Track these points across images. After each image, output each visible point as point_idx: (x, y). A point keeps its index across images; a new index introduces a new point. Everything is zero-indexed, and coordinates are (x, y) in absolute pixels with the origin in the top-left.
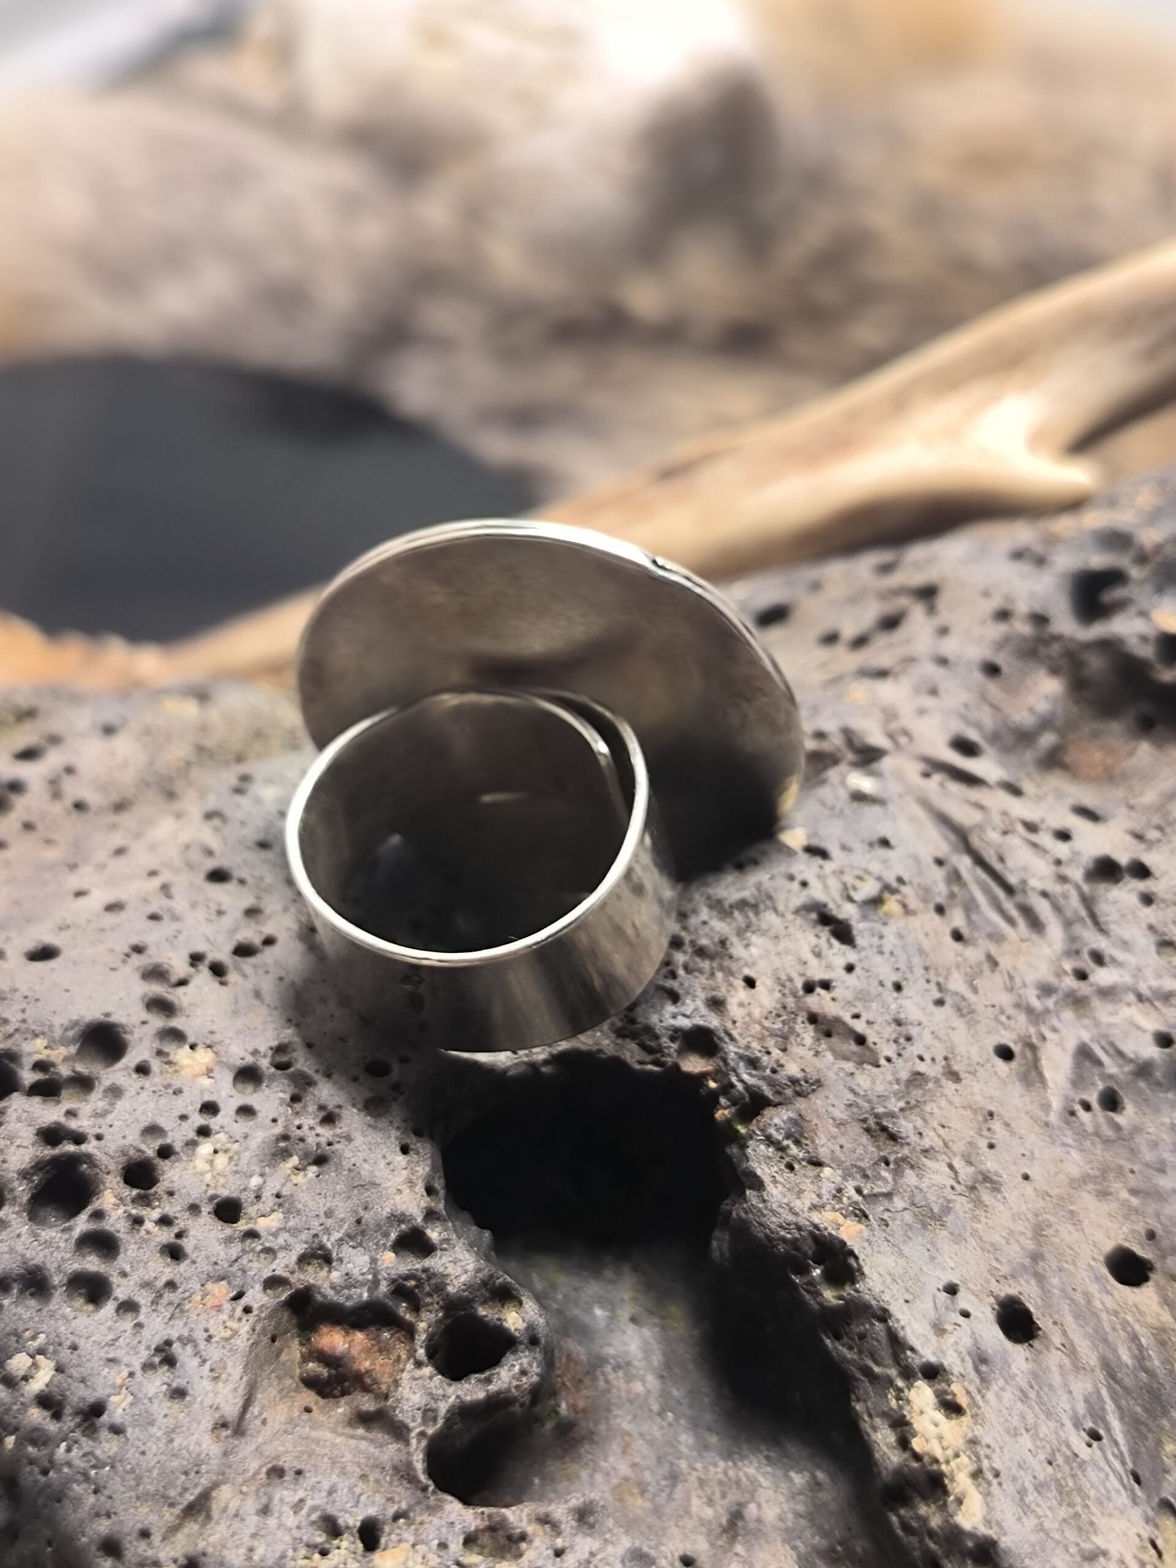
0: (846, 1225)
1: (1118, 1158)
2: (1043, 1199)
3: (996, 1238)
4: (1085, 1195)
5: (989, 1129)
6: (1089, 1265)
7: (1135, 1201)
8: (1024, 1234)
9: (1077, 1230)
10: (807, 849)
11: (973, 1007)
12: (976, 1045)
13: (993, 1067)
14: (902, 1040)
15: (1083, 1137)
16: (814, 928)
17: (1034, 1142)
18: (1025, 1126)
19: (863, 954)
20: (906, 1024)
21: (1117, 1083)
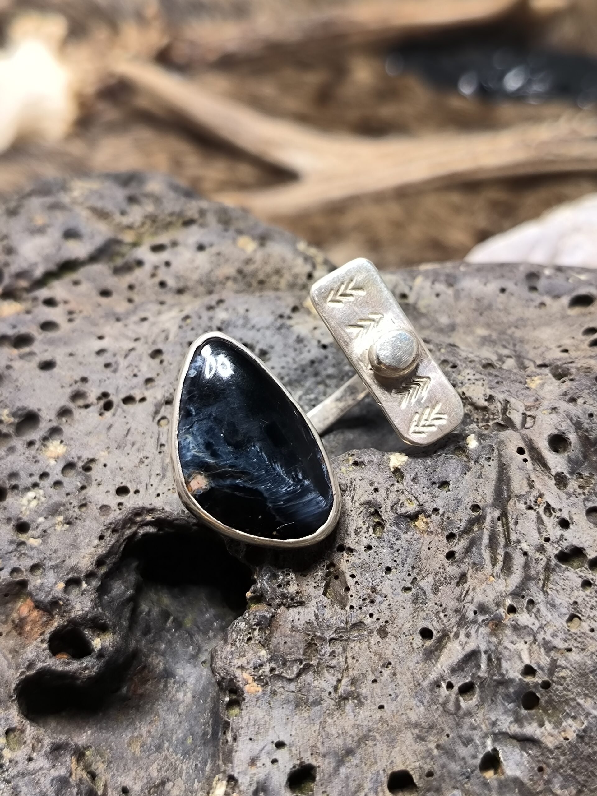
0: (251, 685)
1: (446, 723)
2: (382, 724)
3: (333, 731)
4: (409, 734)
5: (381, 672)
6: (378, 772)
7: (436, 752)
8: (353, 737)
9: (387, 751)
10: (397, 470)
11: (427, 601)
12: (411, 623)
13: (413, 639)
14: (368, 601)
15: (435, 703)
16: (368, 517)
17: (403, 692)
18: (405, 680)
19: (381, 544)
20: (377, 593)
21: (481, 683)
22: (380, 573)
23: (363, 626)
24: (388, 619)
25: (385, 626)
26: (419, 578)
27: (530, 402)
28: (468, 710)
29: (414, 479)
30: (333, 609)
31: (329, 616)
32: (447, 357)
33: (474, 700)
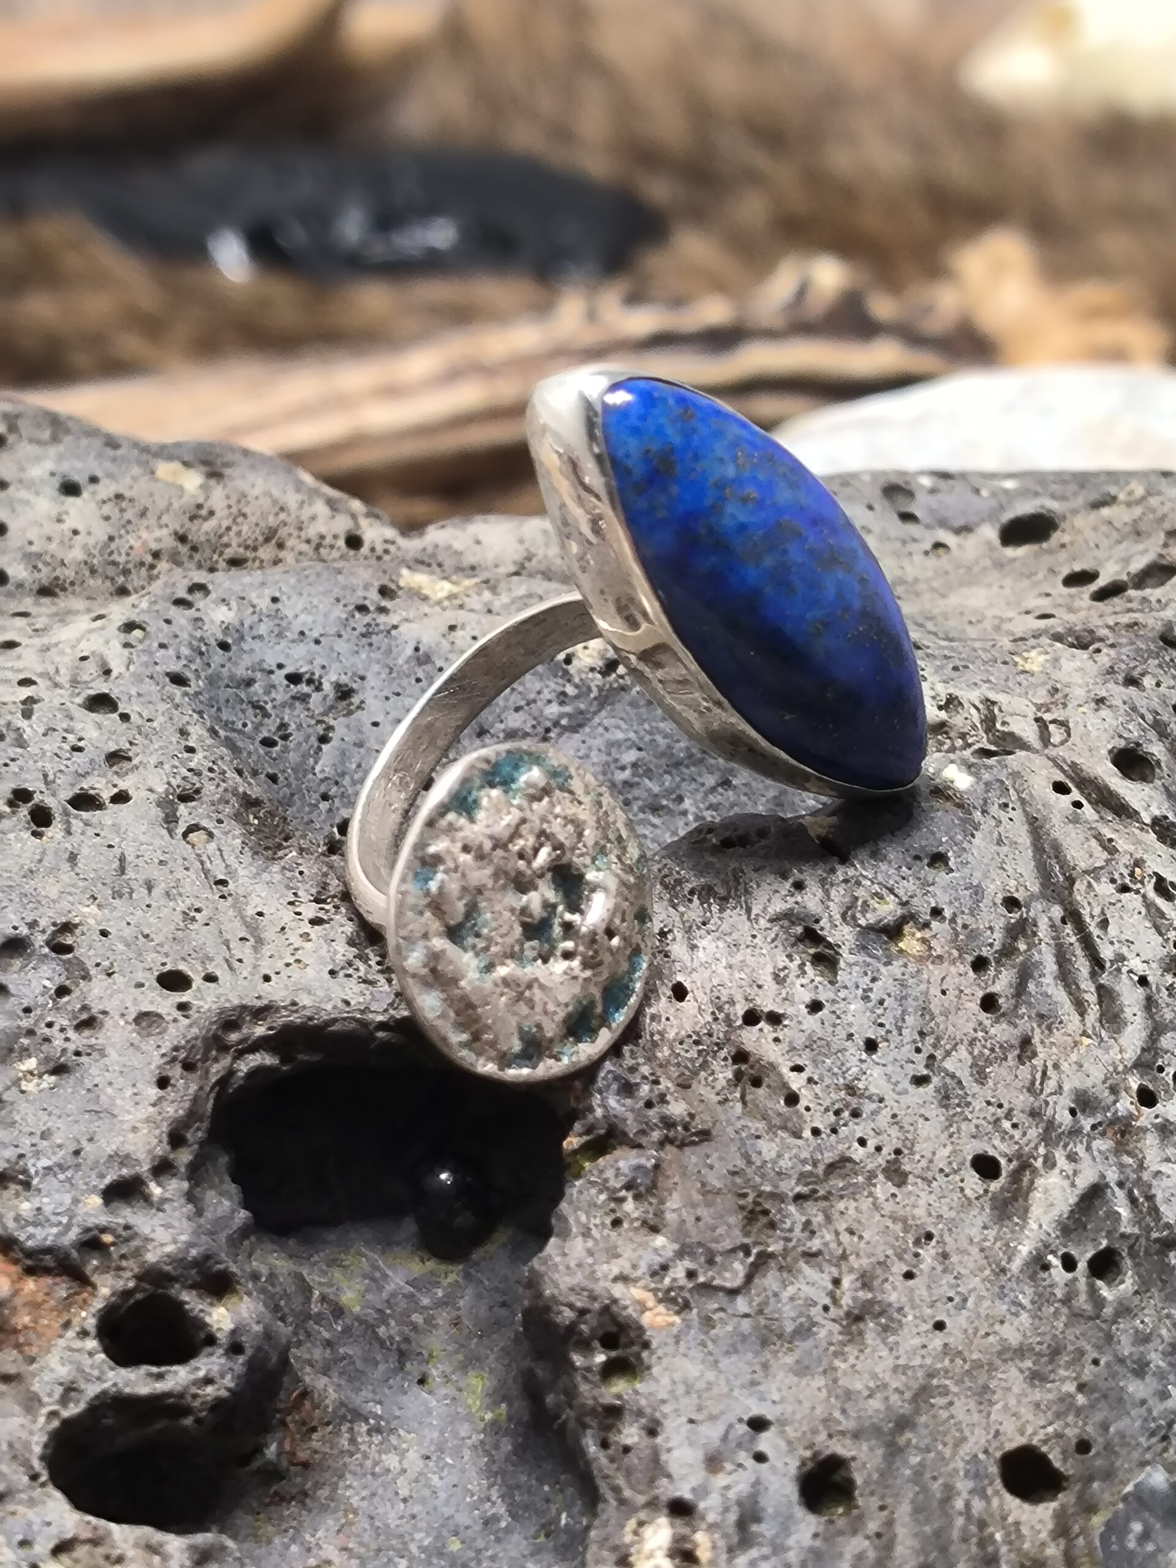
0: (654, 1312)
1: (1084, 1338)
2: (952, 1360)
3: (856, 1384)
4: (1014, 1372)
5: (917, 1255)
6: (975, 1456)
7: (1081, 1400)
8: (901, 1393)
11: (969, 1099)
12: (949, 1148)
13: (962, 1181)
14: (846, 1114)
15: (1048, 1301)
16: (793, 946)
17: (975, 1289)
18: (971, 1265)
19: (842, 994)
20: (861, 1096)
21: (1131, 1247)
22: (854, 1053)
23: (849, 1165)
24: (900, 1146)
25: (896, 1161)
26: (939, 1054)
27: (1042, 696)
28: (1120, 1303)
29: (874, 853)
30: (777, 1140)
31: (773, 1154)
33: (1128, 1282)
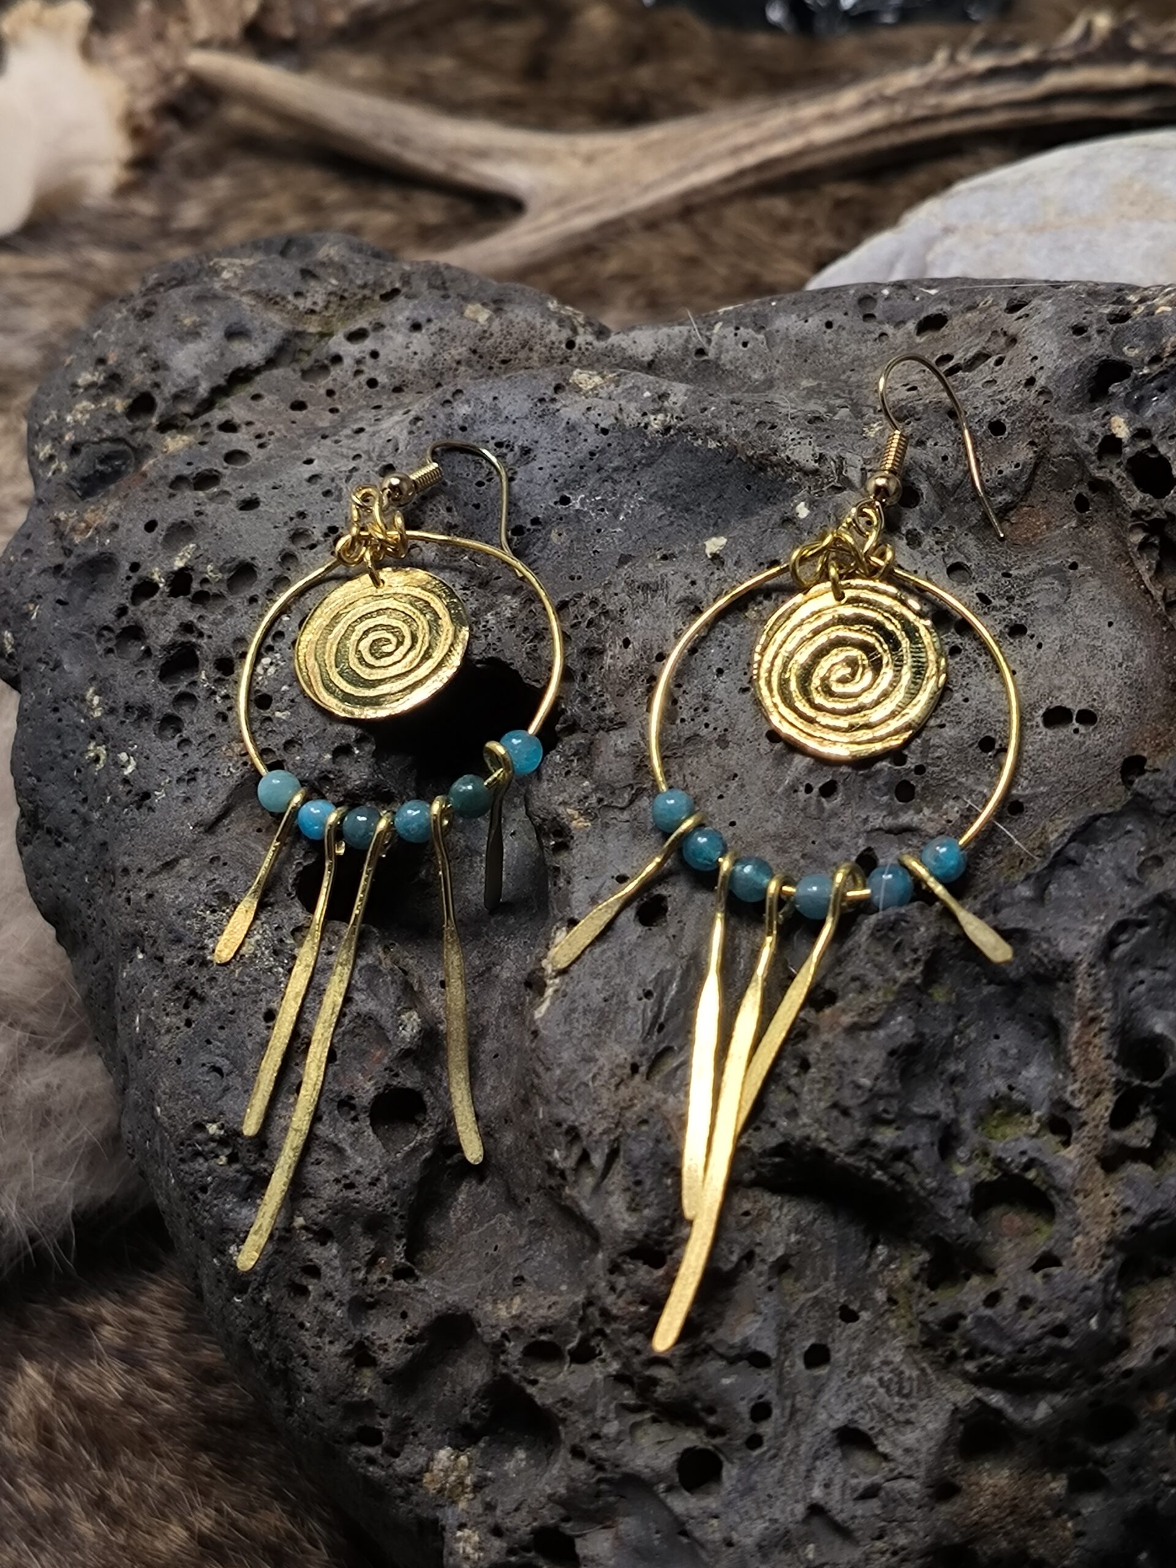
0: (578, 821)
1: (810, 829)
5: (727, 786)
10: (715, 556)
13: (759, 744)
14: (701, 710)
15: (794, 809)
17: (756, 803)
18: (756, 790)
20: (710, 700)
21: (845, 780)
22: (711, 676)
23: (699, 738)
24: (727, 727)
25: (724, 735)
27: (869, 454)
28: (833, 810)
29: (736, 563)
32: (763, 418)
33: (838, 799)
